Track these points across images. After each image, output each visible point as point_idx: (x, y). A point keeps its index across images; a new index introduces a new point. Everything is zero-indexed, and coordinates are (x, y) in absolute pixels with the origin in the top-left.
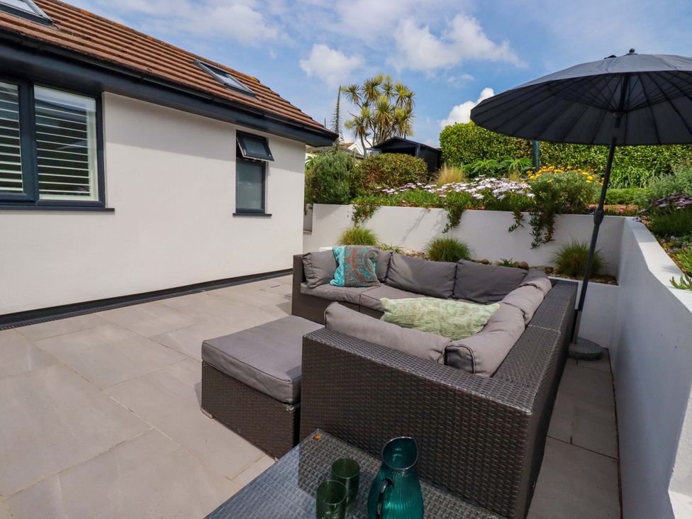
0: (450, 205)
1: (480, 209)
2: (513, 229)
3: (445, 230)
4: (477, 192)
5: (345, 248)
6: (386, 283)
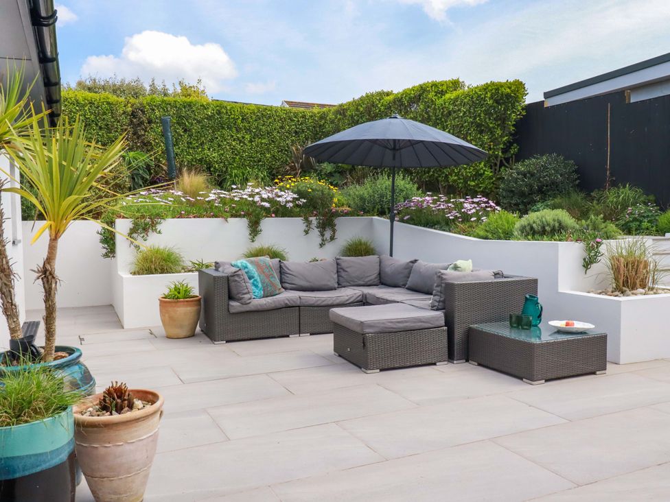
0: (248, 214)
1: (272, 217)
2: (307, 232)
3: (250, 237)
4: (263, 200)
5: (247, 261)
6: (286, 289)
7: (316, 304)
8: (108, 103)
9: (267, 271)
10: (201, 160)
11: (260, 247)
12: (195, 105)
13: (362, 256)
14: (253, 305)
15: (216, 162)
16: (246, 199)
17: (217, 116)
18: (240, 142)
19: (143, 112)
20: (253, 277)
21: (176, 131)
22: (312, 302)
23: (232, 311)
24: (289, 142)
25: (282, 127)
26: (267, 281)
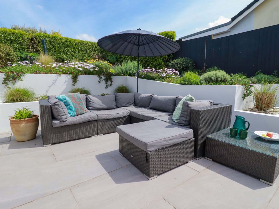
0: (72, 73)
1: (83, 75)
2: (100, 82)
3: (73, 84)
4: (79, 67)
5: (66, 95)
6: (89, 109)
7: (106, 118)
8: (21, 34)
9: (78, 101)
10: (60, 58)
11: (77, 88)
12: (57, 38)
13: (124, 93)
14: (69, 122)
15: (66, 59)
16: (71, 66)
17: (65, 42)
18: (75, 52)
19: (36, 39)
20: (69, 105)
21: (50, 47)
22: (104, 118)
23: (55, 126)
24: (92, 53)
25: (90, 48)
26: (78, 106)
